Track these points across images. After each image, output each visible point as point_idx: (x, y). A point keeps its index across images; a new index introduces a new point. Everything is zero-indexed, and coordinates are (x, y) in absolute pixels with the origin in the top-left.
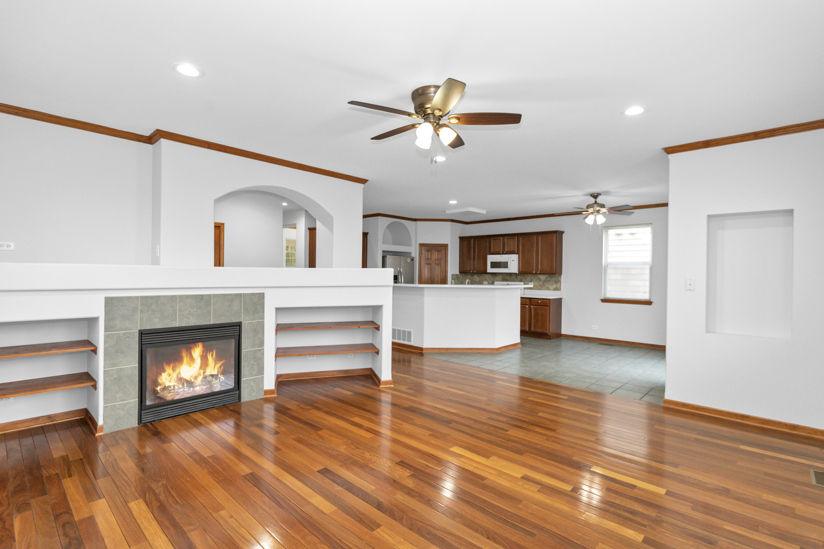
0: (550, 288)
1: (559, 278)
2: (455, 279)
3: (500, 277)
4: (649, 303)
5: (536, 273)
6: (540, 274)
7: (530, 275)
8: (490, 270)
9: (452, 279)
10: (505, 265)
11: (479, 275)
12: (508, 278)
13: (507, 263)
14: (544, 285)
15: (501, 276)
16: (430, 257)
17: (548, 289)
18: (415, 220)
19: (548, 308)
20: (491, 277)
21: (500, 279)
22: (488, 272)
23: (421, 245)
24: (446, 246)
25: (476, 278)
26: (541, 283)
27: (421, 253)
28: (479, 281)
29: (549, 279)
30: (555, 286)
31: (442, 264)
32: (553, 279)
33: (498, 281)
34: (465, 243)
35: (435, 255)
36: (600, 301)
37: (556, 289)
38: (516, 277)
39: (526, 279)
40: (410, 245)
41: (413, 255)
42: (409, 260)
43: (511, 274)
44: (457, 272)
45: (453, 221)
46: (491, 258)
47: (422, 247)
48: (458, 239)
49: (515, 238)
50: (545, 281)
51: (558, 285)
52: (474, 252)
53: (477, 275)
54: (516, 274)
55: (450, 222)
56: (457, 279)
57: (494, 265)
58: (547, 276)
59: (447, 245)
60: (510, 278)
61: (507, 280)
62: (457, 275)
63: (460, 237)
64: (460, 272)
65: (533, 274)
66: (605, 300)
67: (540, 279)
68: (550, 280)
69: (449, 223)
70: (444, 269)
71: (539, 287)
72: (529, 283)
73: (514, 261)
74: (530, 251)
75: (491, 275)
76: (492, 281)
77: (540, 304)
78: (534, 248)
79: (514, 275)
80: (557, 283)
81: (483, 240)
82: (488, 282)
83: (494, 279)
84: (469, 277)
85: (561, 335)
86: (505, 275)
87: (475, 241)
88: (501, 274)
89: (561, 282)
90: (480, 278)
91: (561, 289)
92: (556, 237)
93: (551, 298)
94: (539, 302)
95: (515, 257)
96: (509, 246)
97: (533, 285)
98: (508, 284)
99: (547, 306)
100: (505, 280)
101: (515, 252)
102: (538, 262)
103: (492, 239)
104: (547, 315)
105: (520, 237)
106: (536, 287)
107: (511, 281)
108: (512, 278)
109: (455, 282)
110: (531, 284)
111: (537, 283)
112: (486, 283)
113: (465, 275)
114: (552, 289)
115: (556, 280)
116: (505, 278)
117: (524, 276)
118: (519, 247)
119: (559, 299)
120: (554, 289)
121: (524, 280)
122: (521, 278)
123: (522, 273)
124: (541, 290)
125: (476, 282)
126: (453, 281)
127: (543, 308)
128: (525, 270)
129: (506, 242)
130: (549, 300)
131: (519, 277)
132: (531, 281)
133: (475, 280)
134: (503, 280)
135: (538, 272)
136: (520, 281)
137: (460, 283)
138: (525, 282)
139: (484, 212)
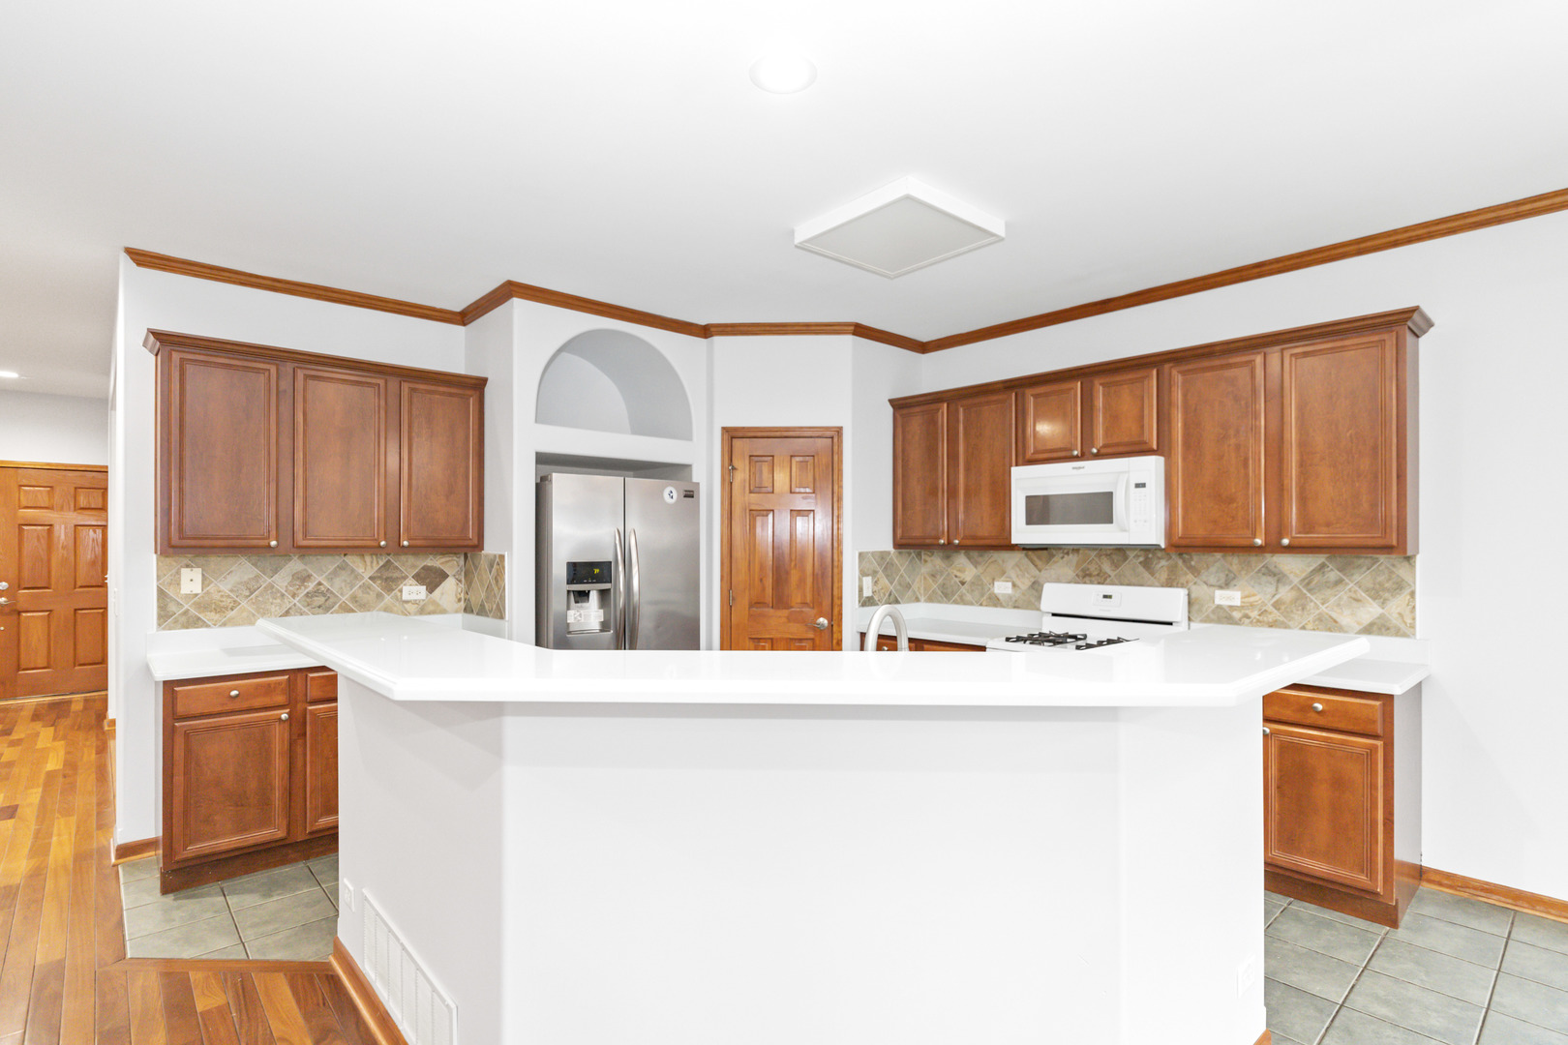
0: (1345, 619)
1: (1402, 572)
2: (873, 574)
3: (1065, 566)
5: (1273, 547)
6: (1291, 549)
7: (1218, 555)
8: (1023, 533)
9: (863, 573)
10: (1099, 508)
11: (975, 554)
12: (1107, 567)
13: (1107, 497)
14: (1300, 602)
15: (1073, 558)
16: (768, 483)
17: (1330, 625)
18: (705, 331)
19: (1379, 743)
20: (1026, 561)
21: (1070, 573)
22: (1014, 541)
23: (731, 435)
24: (833, 436)
25: (965, 568)
26: (1285, 593)
27: (729, 467)
28: (978, 577)
29: (1333, 575)
30: (1371, 611)
31: (820, 513)
32: (1364, 577)
33: (1058, 580)
34: (916, 425)
35: (790, 475)
37: (1381, 628)
38: (1147, 564)
39: (1196, 572)
40: (687, 436)
41: (694, 475)
42: (671, 496)
43: (1119, 552)
44: (886, 544)
45: (861, 331)
46: (1027, 481)
47: (735, 441)
48: (890, 410)
49: (1142, 380)
50: (1307, 582)
51: (1395, 606)
52: (953, 456)
53: (969, 558)
54: (1148, 550)
55: (850, 338)
56: (885, 570)
57: (1041, 510)
58: (1319, 559)
59: (839, 431)
61: (1102, 579)
62: (883, 555)
63: (891, 401)
64: (895, 544)
65: (1252, 549)
67: (1279, 577)
68: (1339, 582)
69: (849, 340)
71: (1275, 615)
72: (1218, 593)
73: (1143, 485)
74: (1232, 432)
75: (1027, 556)
76: (1033, 580)
77: (1321, 721)
78: (1256, 417)
79: (1137, 556)
80: (1387, 595)
81: (988, 403)
82: (1014, 585)
83: (1040, 571)
84: (935, 561)
85: (1420, 873)
86: (1093, 554)
87: (957, 411)
88: (1076, 549)
89: (1413, 594)
90: (981, 569)
91: (1413, 626)
92: (1399, 347)
93: (1396, 689)
94: (1319, 707)
95: (1150, 468)
96: (1113, 419)
97: (1237, 602)
98: (1110, 597)
99: (1376, 737)
100: (1090, 575)
101: (1144, 447)
102: (1282, 489)
103: (1029, 392)
104: (1373, 786)
105: (1174, 372)
106: (1254, 614)
107: (1122, 584)
108: (1126, 567)
109: (876, 583)
110: (1229, 598)
111: (1264, 593)
112: (1002, 588)
113: (919, 555)
114: (1358, 628)
115: (1380, 579)
116: (1093, 568)
117: (1196, 559)
118: (1169, 422)
119: (1419, 685)
120: (1368, 630)
121: (1190, 576)
122: (1172, 570)
123: (1183, 542)
124: (1286, 627)
125: (963, 583)
126: (868, 581)
127: (1343, 742)
128: (1200, 532)
129: (1100, 402)
130: (1387, 699)
131: (1163, 563)
132: (1226, 585)
133: (958, 574)
134: (1085, 576)
135: (1286, 541)
136: (1170, 583)
137: (898, 587)
138: (1194, 588)
139: (996, 224)
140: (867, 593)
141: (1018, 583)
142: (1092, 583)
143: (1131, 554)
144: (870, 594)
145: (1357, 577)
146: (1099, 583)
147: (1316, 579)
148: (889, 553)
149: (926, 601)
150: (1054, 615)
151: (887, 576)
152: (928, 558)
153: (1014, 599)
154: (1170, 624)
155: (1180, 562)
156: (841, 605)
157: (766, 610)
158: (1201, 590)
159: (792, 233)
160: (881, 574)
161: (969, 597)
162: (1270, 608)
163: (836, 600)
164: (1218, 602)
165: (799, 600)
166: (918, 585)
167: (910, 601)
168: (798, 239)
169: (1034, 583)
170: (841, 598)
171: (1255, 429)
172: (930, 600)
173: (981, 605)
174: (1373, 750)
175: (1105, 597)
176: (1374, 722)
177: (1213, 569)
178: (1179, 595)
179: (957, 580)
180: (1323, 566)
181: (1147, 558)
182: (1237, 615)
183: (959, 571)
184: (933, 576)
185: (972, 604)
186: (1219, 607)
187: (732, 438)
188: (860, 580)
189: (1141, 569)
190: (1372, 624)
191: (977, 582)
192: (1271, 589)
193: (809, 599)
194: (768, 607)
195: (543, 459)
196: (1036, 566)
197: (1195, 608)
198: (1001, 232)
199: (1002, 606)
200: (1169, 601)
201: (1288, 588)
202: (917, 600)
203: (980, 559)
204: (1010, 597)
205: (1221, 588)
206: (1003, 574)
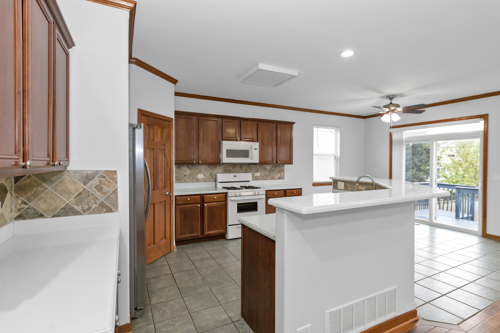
0: (276, 177)
1: (283, 168)
8: (225, 159)
10: (245, 153)
13: (248, 151)
15: (222, 167)
17: (273, 178)
21: (221, 170)
22: (223, 161)
23: (141, 113)
24: (170, 122)
26: (267, 173)
28: (191, 173)
29: (274, 169)
30: (279, 175)
32: (278, 169)
33: (222, 173)
34: (183, 122)
35: (158, 135)
37: (280, 178)
38: (241, 168)
39: (251, 169)
46: (227, 145)
50: (270, 170)
53: (188, 167)
55: (174, 85)
59: (172, 120)
60: (233, 168)
61: (230, 172)
63: (175, 111)
66: (315, 185)
67: (266, 170)
68: (275, 170)
72: (256, 173)
73: (256, 149)
76: (210, 173)
80: (281, 172)
82: (204, 175)
83: (213, 170)
86: (228, 165)
87: (199, 120)
89: (284, 172)
90: (192, 171)
91: (284, 177)
94: (295, 192)
97: (259, 175)
98: (236, 176)
100: (227, 171)
101: (255, 140)
102: (277, 152)
106: (262, 178)
107: (235, 173)
108: (236, 169)
110: (258, 174)
111: (263, 173)
112: (200, 176)
114: (277, 178)
115: (280, 169)
116: (228, 169)
117: (251, 166)
120: (279, 179)
121: (250, 170)
122: (246, 169)
123: (262, 162)
124: (267, 180)
125: (185, 176)
128: (264, 160)
129: (242, 126)
130: (301, 189)
131: (244, 167)
132: (257, 172)
133: (183, 173)
135: (279, 162)
136: (246, 172)
138: (252, 173)
141: (206, 174)
142: (227, 173)
143: (237, 165)
145: (277, 169)
146: (229, 173)
150: (220, 182)
153: (204, 179)
154: (249, 181)
155: (248, 167)
159: (258, 64)
161: (188, 180)
162: (264, 176)
164: (255, 176)
168: (259, 67)
169: (211, 174)
173: (193, 182)
175: (234, 176)
177: (254, 168)
178: (250, 175)
179: (183, 175)
180: (272, 167)
181: (241, 166)
182: (259, 178)
183: (184, 172)
185: (189, 182)
186: (256, 177)
187: (142, 115)
189: (239, 169)
190: (279, 178)
191: (191, 175)
192: (264, 172)
196: (211, 169)
197: (253, 177)
199: (200, 182)
200: (248, 176)
203: (192, 168)
204: (203, 179)
205: (256, 172)
206: (200, 172)
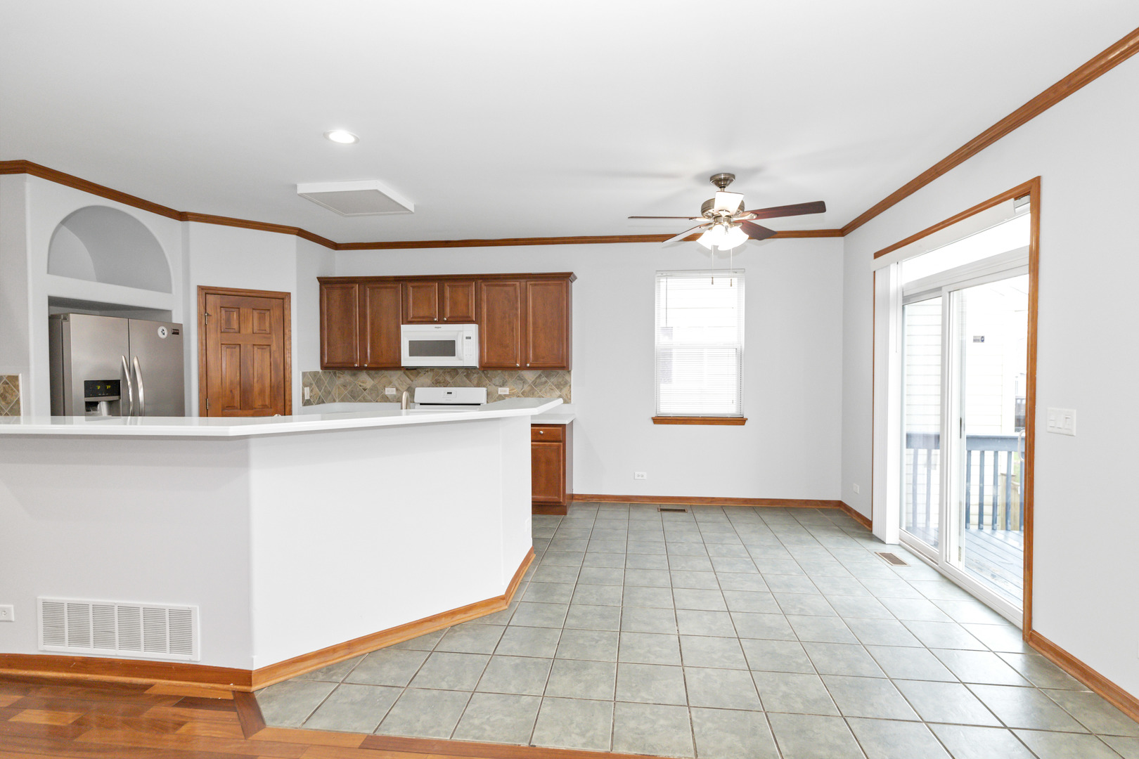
1: (567, 377)
2: (310, 385)
3: (426, 379)
4: (740, 421)
5: (523, 367)
6: (531, 368)
7: (500, 371)
8: (407, 360)
9: (305, 385)
10: (447, 348)
11: (372, 372)
12: (448, 378)
13: (453, 343)
14: (532, 392)
15: (431, 374)
16: (235, 326)
18: (182, 216)
19: (561, 444)
20: (406, 376)
21: (428, 381)
22: (403, 364)
23: (205, 292)
24: (282, 299)
25: (366, 380)
26: (526, 388)
27: (204, 315)
28: (374, 386)
29: (544, 379)
30: (557, 394)
31: (274, 347)
32: (554, 380)
33: (423, 386)
34: (336, 295)
35: (252, 323)
36: (652, 422)
38: (468, 376)
39: (490, 380)
40: (166, 288)
41: (177, 318)
42: (163, 333)
43: (454, 370)
44: (316, 367)
45: (301, 233)
46: (410, 333)
47: (208, 296)
48: (318, 284)
49: (469, 285)
50: (534, 383)
51: (565, 391)
52: (363, 316)
53: (368, 375)
54: (468, 370)
55: (294, 237)
56: (317, 383)
57: (419, 348)
58: (539, 372)
59: (288, 295)
60: (453, 377)
61: (446, 385)
62: (315, 374)
63: (319, 279)
64: (323, 367)
65: (514, 368)
66: (659, 420)
67: (524, 382)
68: (546, 382)
70: (280, 360)
72: (500, 389)
73: (470, 338)
74: (507, 315)
75: (404, 373)
76: (408, 386)
77: (543, 438)
78: (517, 309)
79: (463, 373)
80: (562, 387)
81: (386, 288)
82: (397, 390)
83: (412, 381)
84: (346, 377)
85: (573, 497)
86: (441, 371)
87: (365, 290)
88: (432, 369)
89: (570, 386)
90: (376, 381)
91: (570, 399)
92: (567, 287)
93: (567, 422)
94: (542, 432)
95: (471, 330)
96: (454, 304)
97: (508, 393)
98: (451, 393)
99: (560, 441)
100: (440, 383)
101: (470, 319)
102: (527, 342)
103: (410, 285)
104: (559, 461)
105: (483, 285)
107: (455, 386)
108: (458, 378)
109: (311, 391)
110: (504, 391)
111: (518, 389)
112: (390, 391)
113: (335, 373)
115: (559, 380)
116: (441, 379)
117: (490, 373)
118: (481, 308)
119: (572, 422)
121: (488, 382)
122: (480, 379)
123: (487, 365)
125: (365, 390)
126: (307, 390)
127: (550, 446)
128: (494, 361)
129: (447, 294)
130: (563, 426)
131: (475, 375)
132: (503, 385)
133: (362, 384)
134: (437, 383)
135: (528, 365)
136: (478, 385)
137: (324, 393)
138: (489, 387)
139: (410, 205)
140: (307, 397)
141: (400, 388)
142: (441, 386)
143: (460, 371)
144: (309, 398)
145: (552, 380)
146: (444, 387)
147: (538, 381)
148: (319, 372)
149: (339, 401)
150: (421, 404)
151: (318, 387)
152: (341, 376)
153: (397, 397)
154: (479, 404)
155: (483, 375)
156: (291, 405)
157: (236, 411)
158: (492, 388)
159: (295, 187)
160: (314, 386)
161: (369, 398)
162: (520, 395)
163: (287, 403)
164: (499, 393)
165: (260, 404)
166: (335, 392)
167: (330, 402)
168: (299, 191)
169: (409, 388)
170: (291, 401)
171: (516, 315)
172: (342, 400)
173: (377, 402)
174: (559, 446)
175: (448, 393)
176: (560, 435)
177: (497, 378)
178: (483, 391)
179: (361, 388)
180: (540, 375)
181: (468, 373)
182: (507, 398)
183: (363, 382)
184: (344, 386)
185: (371, 401)
186: (500, 395)
187: (206, 294)
188: (303, 390)
189: (465, 379)
191: (374, 388)
192: (520, 386)
193: (267, 402)
194: (237, 408)
195: (53, 301)
196: (410, 378)
197: (490, 396)
198: (412, 209)
199: (390, 402)
200: (479, 394)
201: (527, 385)
202: (334, 401)
203: (376, 376)
204: (395, 396)
205: (501, 386)
206: (390, 383)
